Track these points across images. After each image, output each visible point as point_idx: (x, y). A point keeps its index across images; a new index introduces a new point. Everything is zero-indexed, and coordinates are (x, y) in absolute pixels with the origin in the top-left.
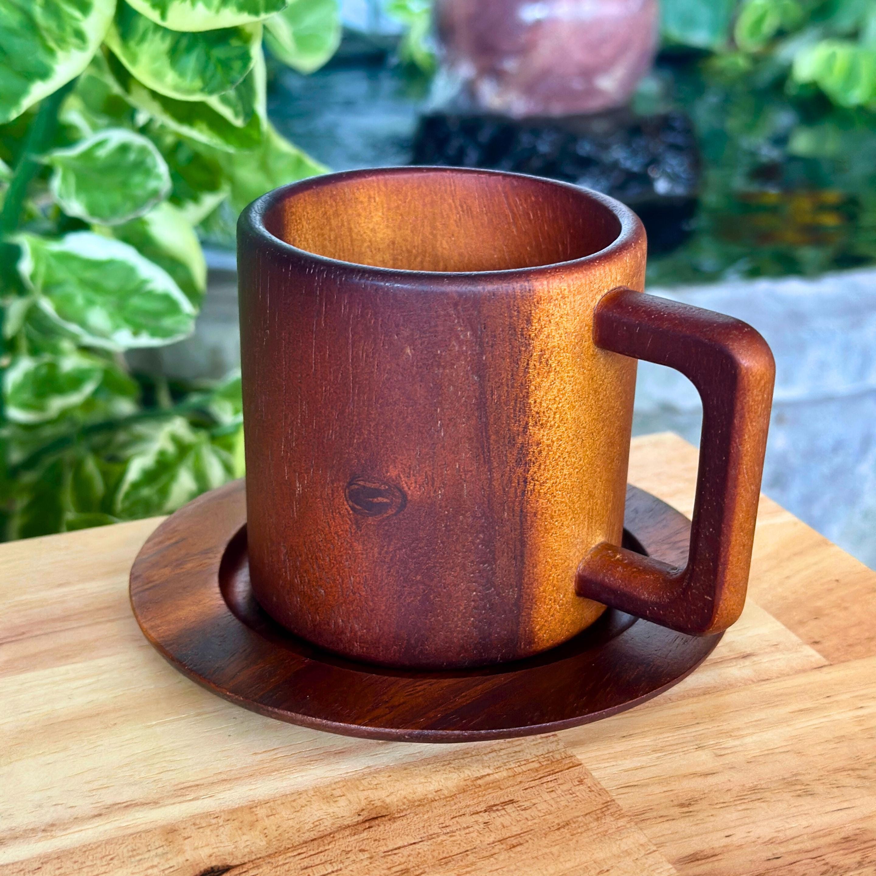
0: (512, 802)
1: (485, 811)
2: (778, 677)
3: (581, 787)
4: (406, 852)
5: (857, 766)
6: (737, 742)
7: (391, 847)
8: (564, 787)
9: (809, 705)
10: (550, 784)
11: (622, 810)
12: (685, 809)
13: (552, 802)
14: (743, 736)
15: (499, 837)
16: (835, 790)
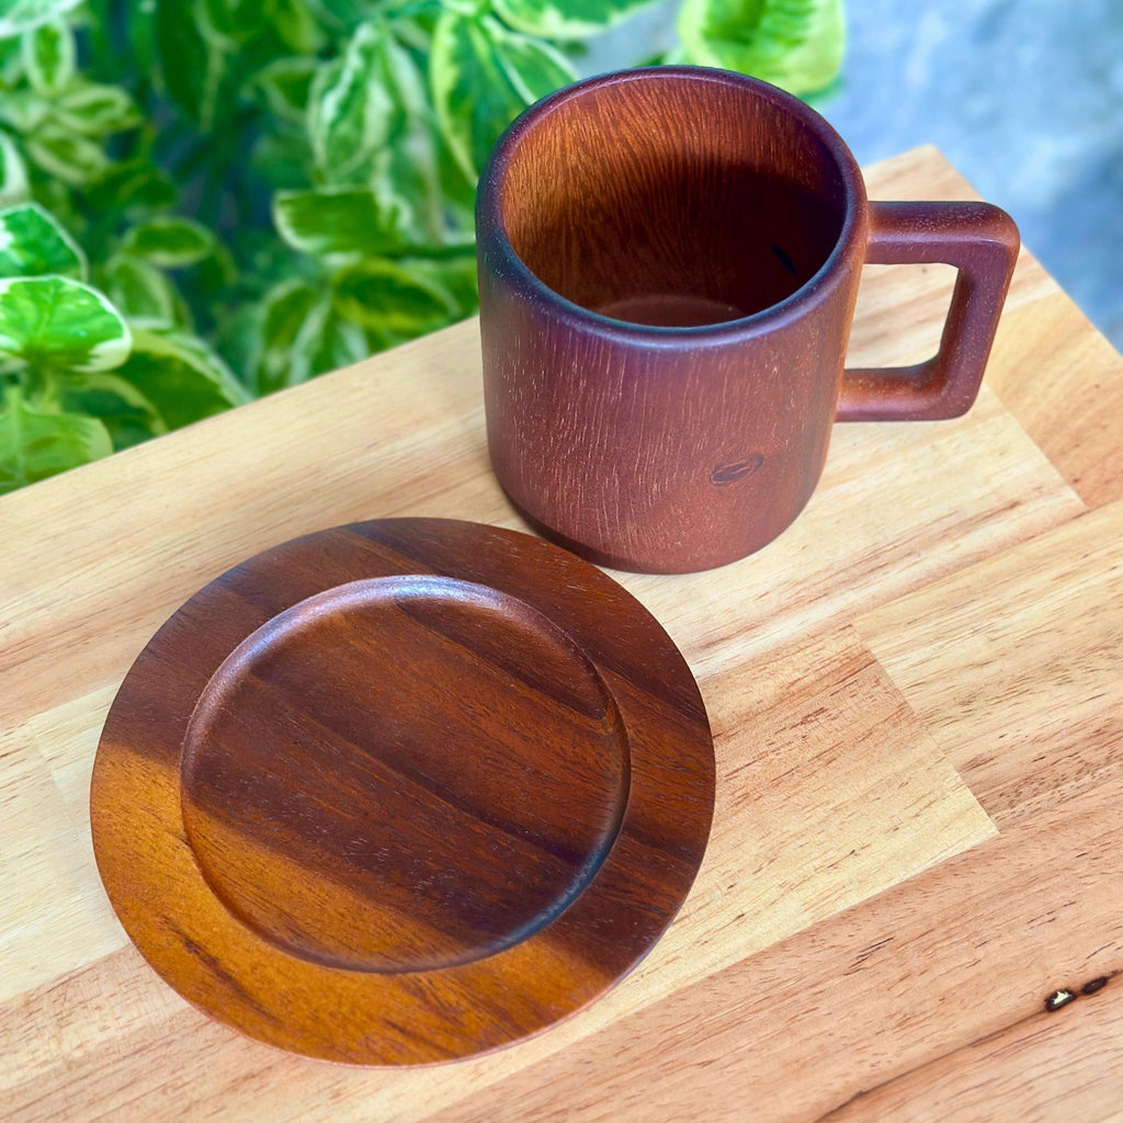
0: (822, 710)
1: (802, 723)
2: (1042, 533)
3: (879, 688)
4: (743, 774)
5: (1108, 644)
6: (1008, 621)
7: (730, 771)
8: (865, 690)
9: (1068, 567)
10: (853, 687)
11: (913, 713)
12: (966, 708)
13: (855, 708)
14: (1012, 614)
15: (817, 752)
16: (1090, 674)
